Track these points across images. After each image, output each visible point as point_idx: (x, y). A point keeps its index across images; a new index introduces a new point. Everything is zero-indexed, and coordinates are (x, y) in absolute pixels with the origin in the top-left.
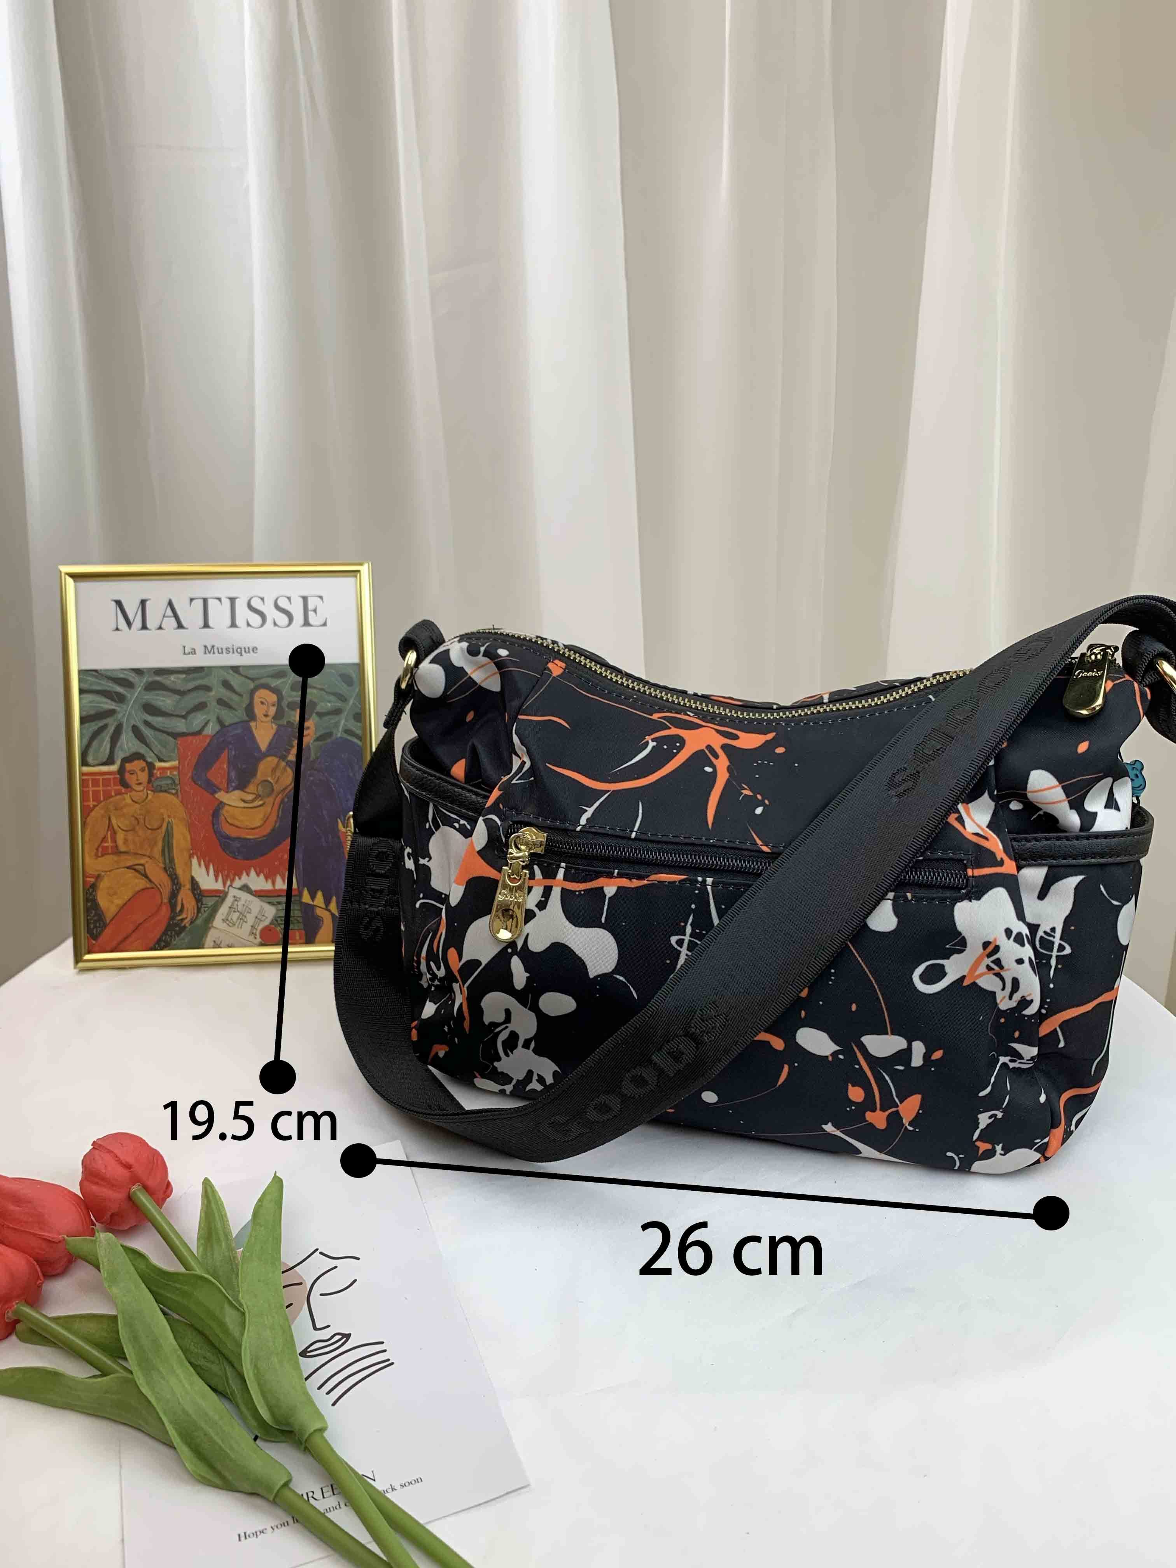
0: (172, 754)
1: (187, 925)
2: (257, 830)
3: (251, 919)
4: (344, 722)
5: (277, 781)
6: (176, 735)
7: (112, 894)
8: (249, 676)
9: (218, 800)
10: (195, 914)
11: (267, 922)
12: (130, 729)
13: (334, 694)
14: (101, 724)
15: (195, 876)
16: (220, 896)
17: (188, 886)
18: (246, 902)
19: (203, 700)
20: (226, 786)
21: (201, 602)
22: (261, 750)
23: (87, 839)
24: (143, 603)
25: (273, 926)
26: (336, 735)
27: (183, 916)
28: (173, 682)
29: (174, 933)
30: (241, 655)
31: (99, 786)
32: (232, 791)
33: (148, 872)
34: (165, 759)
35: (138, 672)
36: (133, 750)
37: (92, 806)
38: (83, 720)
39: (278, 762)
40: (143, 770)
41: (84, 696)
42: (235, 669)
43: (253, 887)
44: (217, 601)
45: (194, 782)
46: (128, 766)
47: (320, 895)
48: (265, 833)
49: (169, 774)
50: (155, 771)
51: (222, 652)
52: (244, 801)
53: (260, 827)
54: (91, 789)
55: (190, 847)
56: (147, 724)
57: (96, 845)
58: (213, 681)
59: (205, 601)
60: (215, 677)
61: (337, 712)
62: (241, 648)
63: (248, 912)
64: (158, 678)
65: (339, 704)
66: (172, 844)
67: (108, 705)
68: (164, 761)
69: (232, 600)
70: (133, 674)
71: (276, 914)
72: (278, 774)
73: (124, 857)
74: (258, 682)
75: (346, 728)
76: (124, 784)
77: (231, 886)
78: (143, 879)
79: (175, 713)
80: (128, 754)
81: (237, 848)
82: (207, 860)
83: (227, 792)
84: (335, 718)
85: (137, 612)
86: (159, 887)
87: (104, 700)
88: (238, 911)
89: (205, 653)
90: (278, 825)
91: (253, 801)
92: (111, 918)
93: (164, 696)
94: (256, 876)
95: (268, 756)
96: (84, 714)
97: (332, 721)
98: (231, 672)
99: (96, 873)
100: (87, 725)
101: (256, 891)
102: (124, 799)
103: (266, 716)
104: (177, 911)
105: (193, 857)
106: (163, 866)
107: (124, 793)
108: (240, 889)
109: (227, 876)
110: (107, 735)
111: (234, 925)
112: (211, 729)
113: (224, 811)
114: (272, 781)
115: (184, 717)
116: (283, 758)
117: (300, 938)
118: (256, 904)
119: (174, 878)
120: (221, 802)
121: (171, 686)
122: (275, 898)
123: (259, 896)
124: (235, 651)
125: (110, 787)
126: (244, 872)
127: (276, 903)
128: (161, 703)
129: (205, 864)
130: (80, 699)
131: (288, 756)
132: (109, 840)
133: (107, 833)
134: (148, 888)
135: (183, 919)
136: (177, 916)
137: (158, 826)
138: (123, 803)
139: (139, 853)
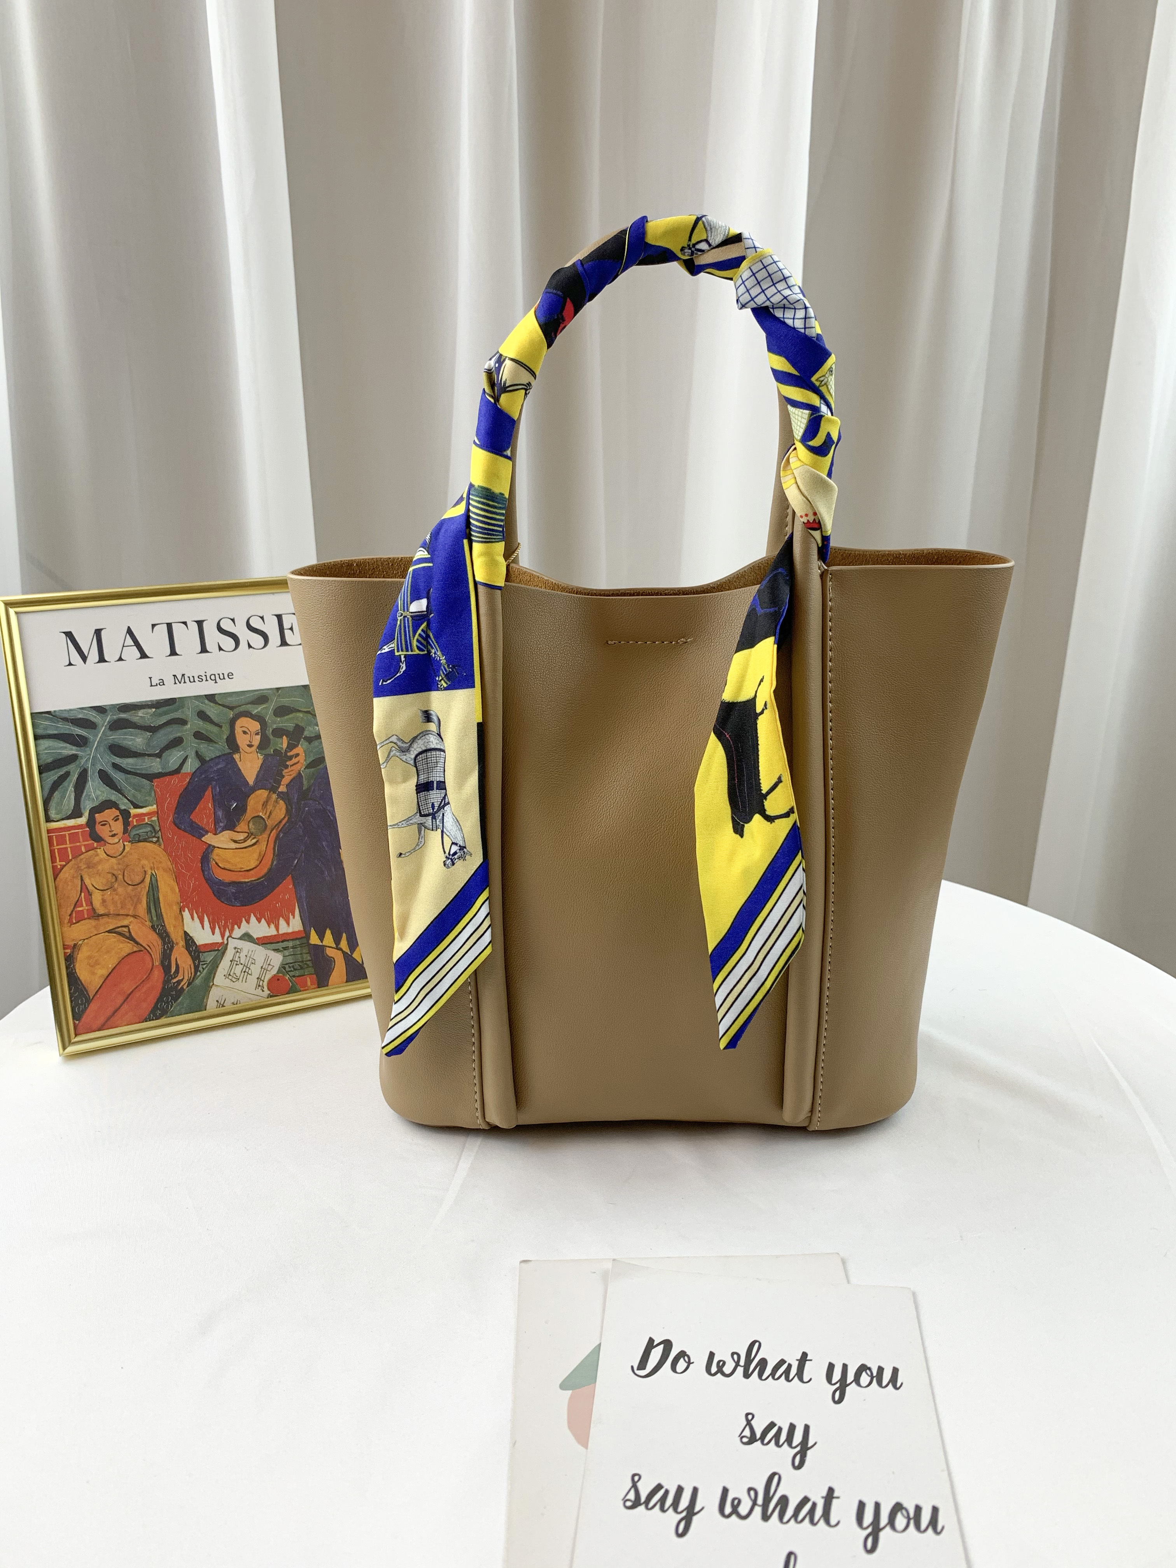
0: (147, 798)
1: (185, 987)
2: (252, 872)
3: (256, 970)
5: (269, 817)
6: (150, 777)
7: (93, 965)
8: (227, 704)
9: (206, 843)
11: (274, 971)
12: (97, 775)
14: (62, 771)
15: (188, 932)
16: (219, 950)
17: (182, 943)
18: (249, 951)
19: (179, 735)
20: (213, 827)
21: (164, 628)
22: (248, 784)
24: (98, 632)
25: (280, 975)
28: (142, 718)
29: (170, 998)
32: (220, 833)
33: (133, 933)
34: (141, 805)
35: (101, 710)
36: (103, 798)
38: (42, 769)
39: (269, 795)
40: (116, 819)
41: (38, 742)
42: (211, 698)
43: (256, 935)
44: (183, 626)
45: (176, 825)
46: (99, 817)
47: (328, 935)
48: (262, 874)
49: (147, 821)
51: (194, 681)
52: (235, 842)
53: (255, 868)
54: (56, 847)
55: (179, 899)
56: (115, 766)
57: (69, 911)
58: (189, 713)
59: (169, 626)
60: (189, 709)
62: (215, 675)
63: (252, 963)
64: (123, 716)
66: (158, 898)
67: (69, 750)
68: (142, 807)
69: (200, 623)
70: (94, 713)
71: (283, 961)
72: (270, 807)
73: (103, 920)
74: (237, 711)
76: (96, 837)
77: (230, 936)
78: (129, 942)
79: (148, 752)
80: (96, 804)
81: (233, 894)
82: (200, 910)
83: (215, 834)
85: (91, 646)
86: (148, 948)
87: (62, 744)
88: (242, 964)
89: (175, 683)
90: (275, 863)
91: (245, 840)
92: (94, 991)
93: (133, 734)
94: (256, 922)
95: (256, 790)
96: (42, 762)
98: (207, 701)
99: (72, 944)
100: (47, 773)
101: (258, 938)
102: (97, 855)
103: (250, 746)
104: (172, 973)
105: (184, 911)
106: (151, 924)
107: (96, 848)
108: (240, 938)
109: (225, 926)
110: (69, 785)
111: (238, 979)
113: (215, 855)
114: (264, 817)
115: (159, 755)
116: (273, 789)
118: (260, 953)
119: (164, 936)
120: (210, 845)
121: (141, 722)
122: (280, 944)
123: (262, 944)
124: (208, 678)
125: (80, 842)
126: (244, 919)
127: (281, 949)
128: (130, 743)
129: (198, 917)
130: (36, 746)
131: (279, 787)
132: (84, 905)
133: (81, 894)
134: (135, 952)
135: (179, 982)
136: (173, 979)
137: (140, 882)
138: (97, 859)
139: (122, 912)
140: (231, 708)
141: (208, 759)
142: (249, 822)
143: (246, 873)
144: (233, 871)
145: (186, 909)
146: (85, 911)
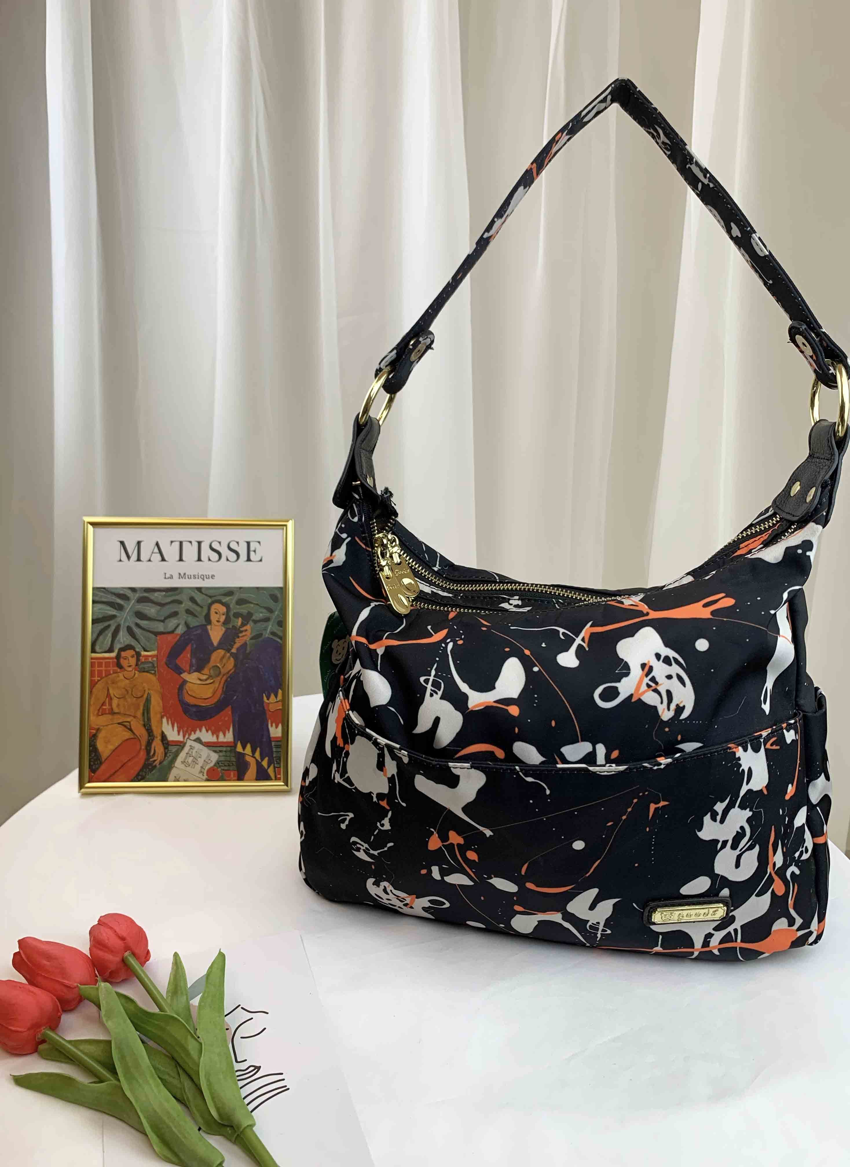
0: (153, 646)
1: (157, 765)
2: (207, 701)
3: (201, 761)
4: (271, 627)
5: (223, 667)
6: (156, 634)
7: (107, 742)
8: (208, 594)
9: (183, 678)
10: (163, 759)
11: (212, 765)
12: (126, 628)
13: (266, 608)
14: (106, 624)
15: (165, 731)
16: (181, 745)
17: (159, 738)
18: (198, 749)
19: (176, 610)
20: (188, 668)
21: (178, 544)
22: (213, 645)
23: (92, 703)
24: (139, 543)
25: (215, 767)
26: (265, 635)
27: (155, 758)
28: (156, 597)
29: (148, 770)
30: (204, 580)
31: (102, 667)
32: (192, 673)
33: (132, 727)
34: (148, 649)
35: (133, 590)
36: (126, 643)
37: (96, 681)
38: (94, 622)
39: (225, 653)
40: (133, 657)
41: (95, 605)
42: (199, 589)
43: (204, 740)
44: (189, 544)
45: (167, 666)
46: (123, 654)
47: (249, 747)
48: (213, 702)
49: (150, 659)
50: (141, 658)
51: (191, 578)
52: (200, 680)
53: (210, 698)
54: (96, 669)
55: (162, 710)
56: (137, 625)
57: (98, 708)
58: (184, 597)
59: (181, 543)
60: (185, 595)
61: (267, 620)
62: (204, 576)
63: (199, 757)
64: (146, 595)
65: (268, 615)
66: (150, 708)
67: (112, 612)
68: (148, 651)
69: (199, 543)
70: (130, 591)
71: (218, 759)
72: (224, 661)
73: (116, 716)
74: (213, 599)
75: (271, 631)
76: (120, 667)
77: (188, 738)
78: (128, 732)
79: (157, 618)
80: (122, 646)
81: (195, 712)
82: (173, 719)
83: (189, 673)
84: (265, 624)
85: (134, 550)
86: (139, 737)
87: (108, 608)
88: (193, 756)
89: (179, 578)
90: (222, 696)
91: (206, 680)
92: (105, 758)
93: (148, 606)
94: (205, 731)
95: (217, 649)
96: (95, 617)
97: (263, 626)
98: (196, 591)
99: (97, 727)
100: (96, 625)
101: (205, 742)
102: (118, 676)
103: (218, 621)
104: (151, 755)
106: (143, 723)
107: (119, 672)
108: (195, 740)
109: (187, 731)
110: (109, 633)
111: (190, 765)
112: (181, 630)
113: (187, 686)
114: (220, 667)
115: (163, 621)
116: (228, 650)
117: (234, 776)
118: (205, 752)
119: (150, 731)
120: (185, 680)
121: (155, 600)
122: (218, 748)
123: (207, 746)
124: (199, 577)
125: (110, 667)
126: (198, 729)
127: (218, 751)
128: (148, 611)
129: (172, 723)
130: (93, 607)
131: (231, 650)
132: (107, 704)
133: (106, 699)
134: (132, 738)
135: (155, 761)
136: (151, 758)
137: (141, 695)
138: (118, 679)
139: (127, 713)
140: (210, 597)
141: (191, 626)
142: (210, 669)
143: (203, 700)
144: (196, 698)
145: (165, 718)
146: (107, 710)
